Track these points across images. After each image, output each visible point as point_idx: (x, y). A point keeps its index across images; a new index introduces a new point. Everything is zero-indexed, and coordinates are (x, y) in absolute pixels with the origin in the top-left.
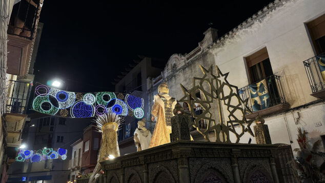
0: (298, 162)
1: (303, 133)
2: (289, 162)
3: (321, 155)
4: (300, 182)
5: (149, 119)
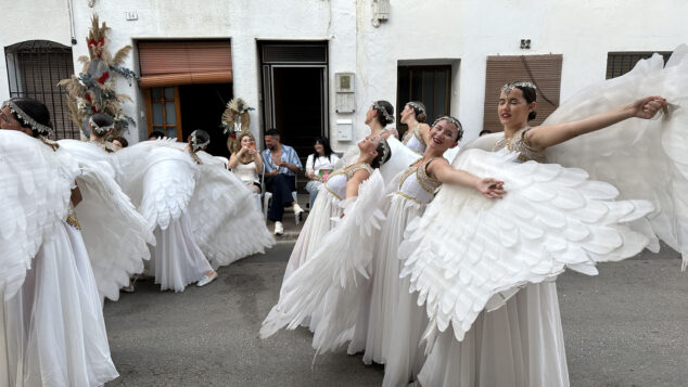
0: (81, 82)
1: (100, 26)
2: (63, 82)
3: (126, 73)
4: (81, 121)
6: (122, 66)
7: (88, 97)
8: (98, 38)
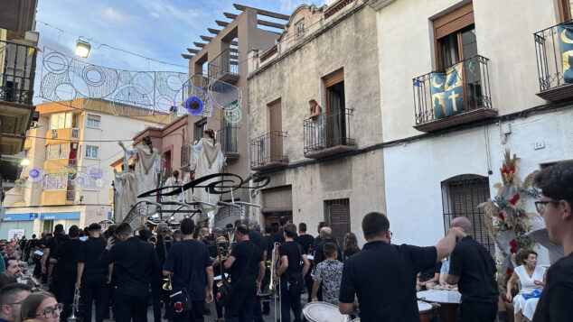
0: (496, 204)
1: (512, 158)
2: (482, 205)
3: (535, 194)
4: (495, 236)
5: (251, 126)
7: (501, 216)
8: (509, 168)
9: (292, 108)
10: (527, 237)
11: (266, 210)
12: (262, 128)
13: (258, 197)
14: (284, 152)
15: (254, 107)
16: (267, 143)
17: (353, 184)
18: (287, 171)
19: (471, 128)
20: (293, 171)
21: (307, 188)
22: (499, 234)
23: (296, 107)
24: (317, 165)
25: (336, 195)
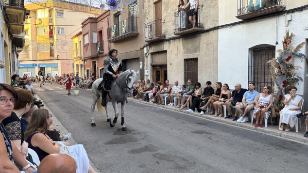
0: (277, 61)
1: (290, 35)
2: (269, 61)
3: (300, 56)
4: (275, 78)
5: (145, 16)
6: (299, 52)
7: (279, 68)
8: (288, 41)
9: (168, 5)
10: (293, 79)
11: (153, 64)
12: (151, 18)
13: (149, 57)
14: (163, 32)
15: (146, 4)
16: (154, 26)
17: (201, 50)
18: (165, 42)
19: (269, 17)
20: (168, 42)
21: (176, 53)
22: (277, 77)
23: (170, 5)
24: (181, 39)
25: (190, 56)
